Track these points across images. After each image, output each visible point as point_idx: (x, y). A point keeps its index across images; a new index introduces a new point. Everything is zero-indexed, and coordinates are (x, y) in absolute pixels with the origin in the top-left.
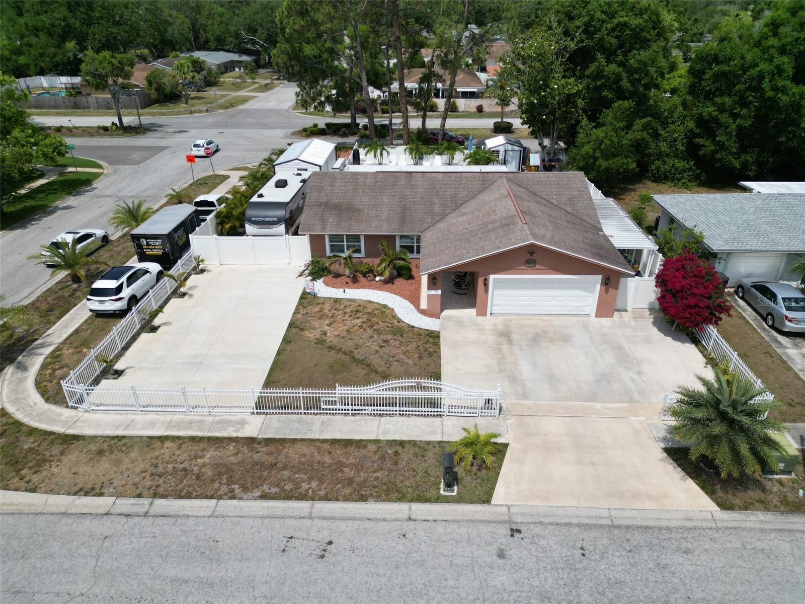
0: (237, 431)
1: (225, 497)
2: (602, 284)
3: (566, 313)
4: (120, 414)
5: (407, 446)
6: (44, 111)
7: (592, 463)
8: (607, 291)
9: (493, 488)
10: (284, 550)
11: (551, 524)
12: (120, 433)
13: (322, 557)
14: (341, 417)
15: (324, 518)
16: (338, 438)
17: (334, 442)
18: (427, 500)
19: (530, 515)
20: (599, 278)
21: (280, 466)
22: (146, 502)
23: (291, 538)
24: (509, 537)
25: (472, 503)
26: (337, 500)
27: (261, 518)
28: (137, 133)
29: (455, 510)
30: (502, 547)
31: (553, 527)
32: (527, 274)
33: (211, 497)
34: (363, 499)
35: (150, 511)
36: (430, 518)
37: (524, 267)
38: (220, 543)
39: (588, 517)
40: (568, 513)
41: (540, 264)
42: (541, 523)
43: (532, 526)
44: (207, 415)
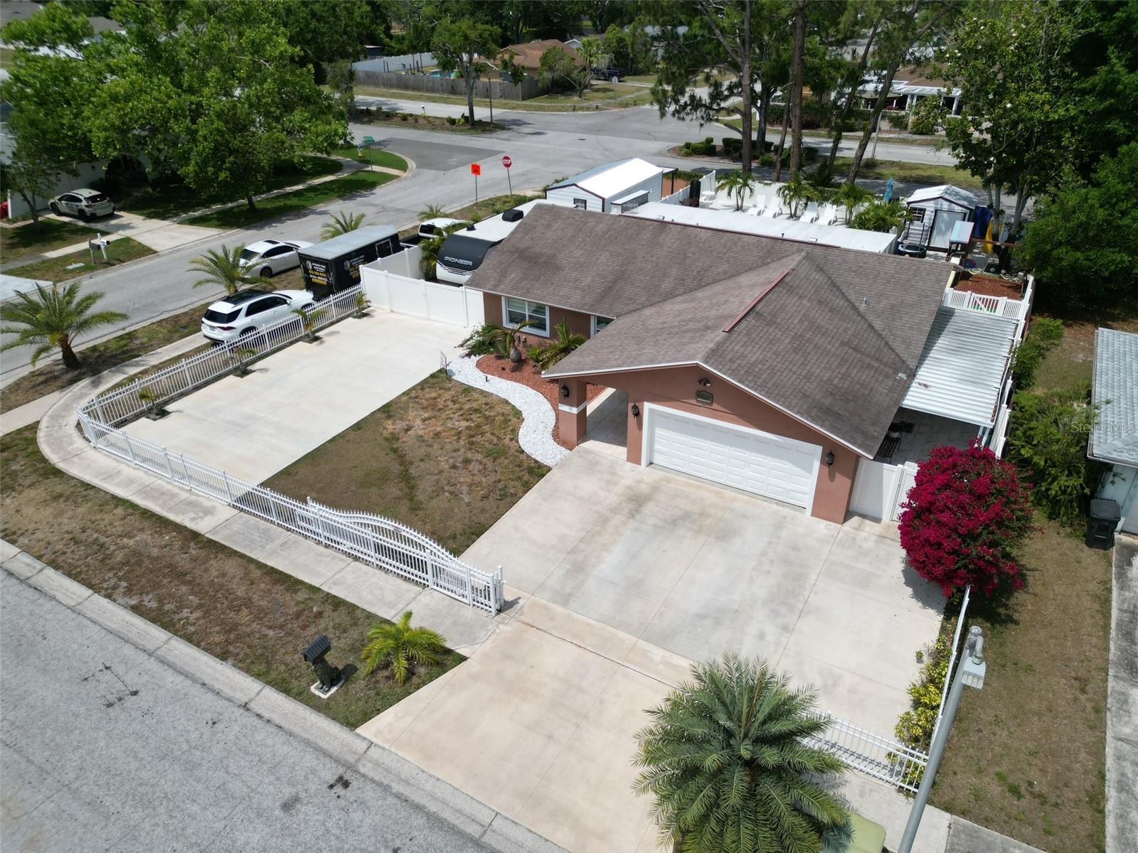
0: (193, 519)
1: (103, 592)
2: (822, 462)
3: (768, 495)
4: (117, 461)
5: (343, 610)
6: (419, 93)
7: (550, 737)
8: (832, 477)
9: (379, 711)
10: (86, 679)
11: (398, 796)
12: (96, 482)
13: (110, 705)
14: (312, 543)
15: (163, 661)
16: (281, 568)
17: (272, 571)
18: (287, 691)
19: (388, 770)
20: (818, 450)
21: (188, 578)
22: (38, 565)
23: (107, 668)
24: (326, 786)
25: (333, 719)
26: (198, 645)
27: (108, 631)
28: (484, 131)
29: (305, 719)
30: (303, 795)
31: (395, 801)
32: (698, 413)
33: (90, 586)
34: (223, 656)
35: (33, 579)
36: (267, 715)
37: (694, 401)
38: (45, 642)
39: (459, 811)
40: (437, 791)
41: (717, 403)
42: (387, 789)
43: (369, 786)
44: (186, 491)
